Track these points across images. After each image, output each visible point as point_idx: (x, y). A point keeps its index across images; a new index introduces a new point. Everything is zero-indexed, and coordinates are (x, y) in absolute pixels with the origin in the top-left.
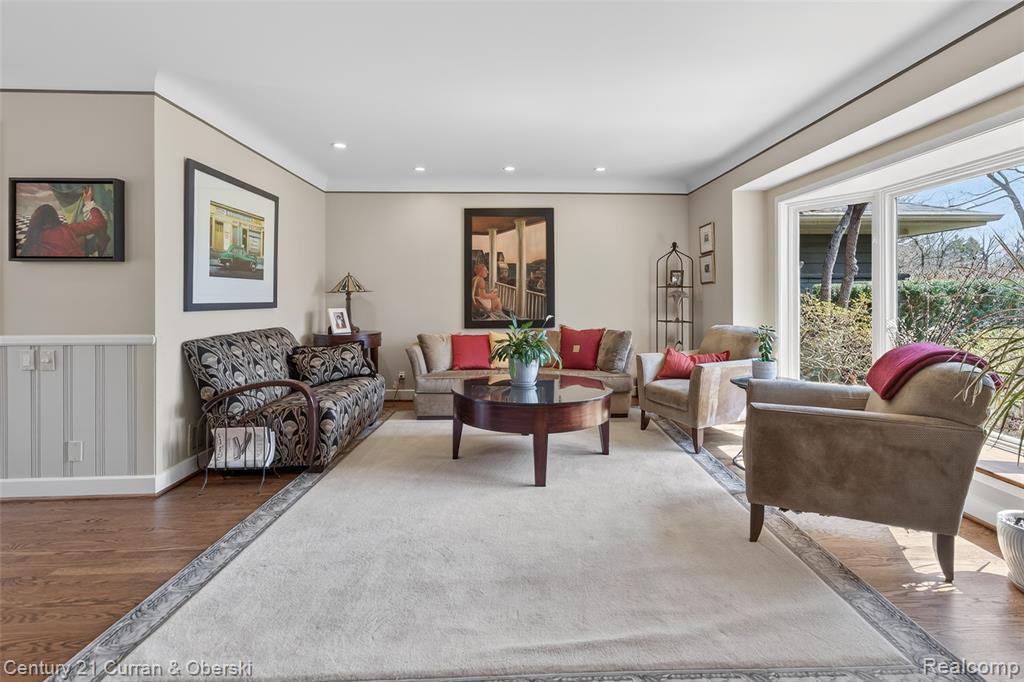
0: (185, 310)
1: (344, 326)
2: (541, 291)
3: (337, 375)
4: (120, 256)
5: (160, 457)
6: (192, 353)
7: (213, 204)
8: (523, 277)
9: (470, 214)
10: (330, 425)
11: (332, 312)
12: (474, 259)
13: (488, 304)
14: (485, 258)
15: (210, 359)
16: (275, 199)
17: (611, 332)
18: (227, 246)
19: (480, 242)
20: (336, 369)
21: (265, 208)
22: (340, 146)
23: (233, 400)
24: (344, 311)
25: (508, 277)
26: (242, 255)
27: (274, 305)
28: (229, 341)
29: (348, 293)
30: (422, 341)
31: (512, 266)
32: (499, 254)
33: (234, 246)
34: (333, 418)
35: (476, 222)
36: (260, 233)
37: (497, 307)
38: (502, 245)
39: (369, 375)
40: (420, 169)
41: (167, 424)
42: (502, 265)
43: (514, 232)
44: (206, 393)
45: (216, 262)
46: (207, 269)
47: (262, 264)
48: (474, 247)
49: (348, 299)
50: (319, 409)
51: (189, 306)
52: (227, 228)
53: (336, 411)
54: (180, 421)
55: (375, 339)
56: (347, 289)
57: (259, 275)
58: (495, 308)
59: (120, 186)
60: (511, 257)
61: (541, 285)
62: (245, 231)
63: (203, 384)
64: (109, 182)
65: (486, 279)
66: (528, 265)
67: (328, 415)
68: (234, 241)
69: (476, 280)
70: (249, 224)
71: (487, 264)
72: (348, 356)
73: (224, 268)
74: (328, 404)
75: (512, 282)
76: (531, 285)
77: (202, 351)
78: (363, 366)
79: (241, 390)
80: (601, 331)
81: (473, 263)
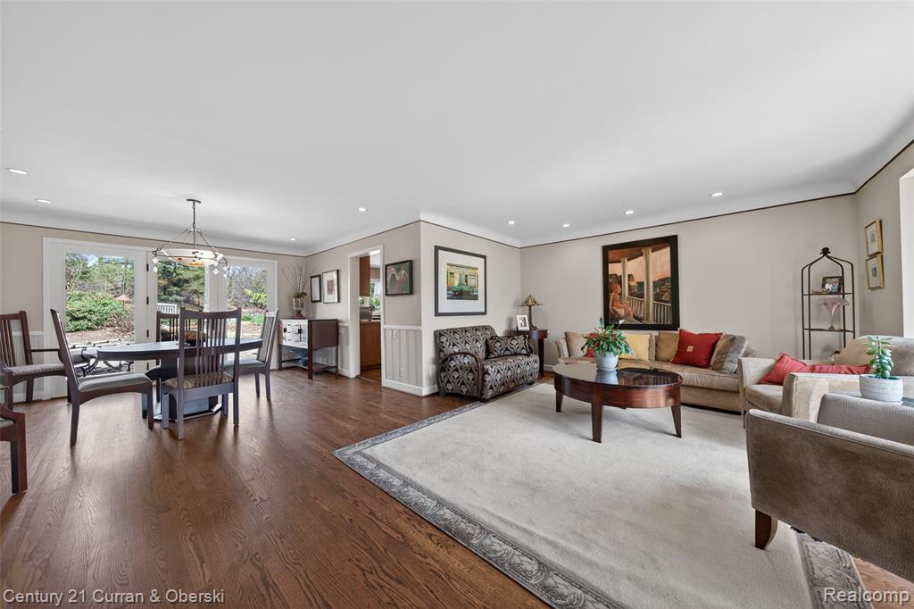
0: (436, 315)
1: (525, 326)
2: (666, 302)
3: (507, 353)
4: (411, 292)
5: (425, 381)
6: (438, 335)
7: (448, 265)
8: (650, 293)
9: (606, 249)
10: (488, 378)
11: (518, 317)
12: (610, 280)
13: (621, 312)
14: (619, 280)
15: (444, 339)
16: (484, 257)
17: (727, 336)
18: (456, 283)
19: (615, 269)
20: (507, 349)
21: (479, 263)
22: (512, 223)
23: (452, 359)
24: (526, 317)
25: (638, 292)
26: (465, 288)
27: (485, 313)
28: (454, 331)
29: (530, 306)
30: (567, 337)
31: (641, 284)
32: (630, 276)
33: (460, 284)
34: (489, 374)
35: (611, 255)
36: (476, 276)
37: (629, 314)
38: (633, 268)
39: (525, 355)
40: (566, 226)
41: (428, 367)
42: (632, 283)
43: (641, 259)
44: (442, 355)
45: (450, 292)
46: (446, 296)
47: (477, 292)
48: (610, 273)
49: (530, 310)
50: (483, 369)
51: (437, 314)
52: (456, 275)
53: (491, 371)
54: (434, 366)
55: (544, 334)
56: (529, 304)
57: (476, 298)
58: (627, 315)
59: (411, 262)
60: (640, 277)
61: (667, 296)
62: (466, 276)
63: (441, 351)
64: (407, 262)
65: (620, 294)
66: (654, 282)
67: (487, 373)
68: (460, 281)
69: (612, 295)
70: (468, 272)
71: (620, 283)
72: (514, 342)
73: (455, 295)
74: (488, 367)
75: (641, 296)
76: (657, 298)
77: (441, 335)
78: (523, 348)
79: (456, 354)
80: (717, 337)
81: (610, 283)
